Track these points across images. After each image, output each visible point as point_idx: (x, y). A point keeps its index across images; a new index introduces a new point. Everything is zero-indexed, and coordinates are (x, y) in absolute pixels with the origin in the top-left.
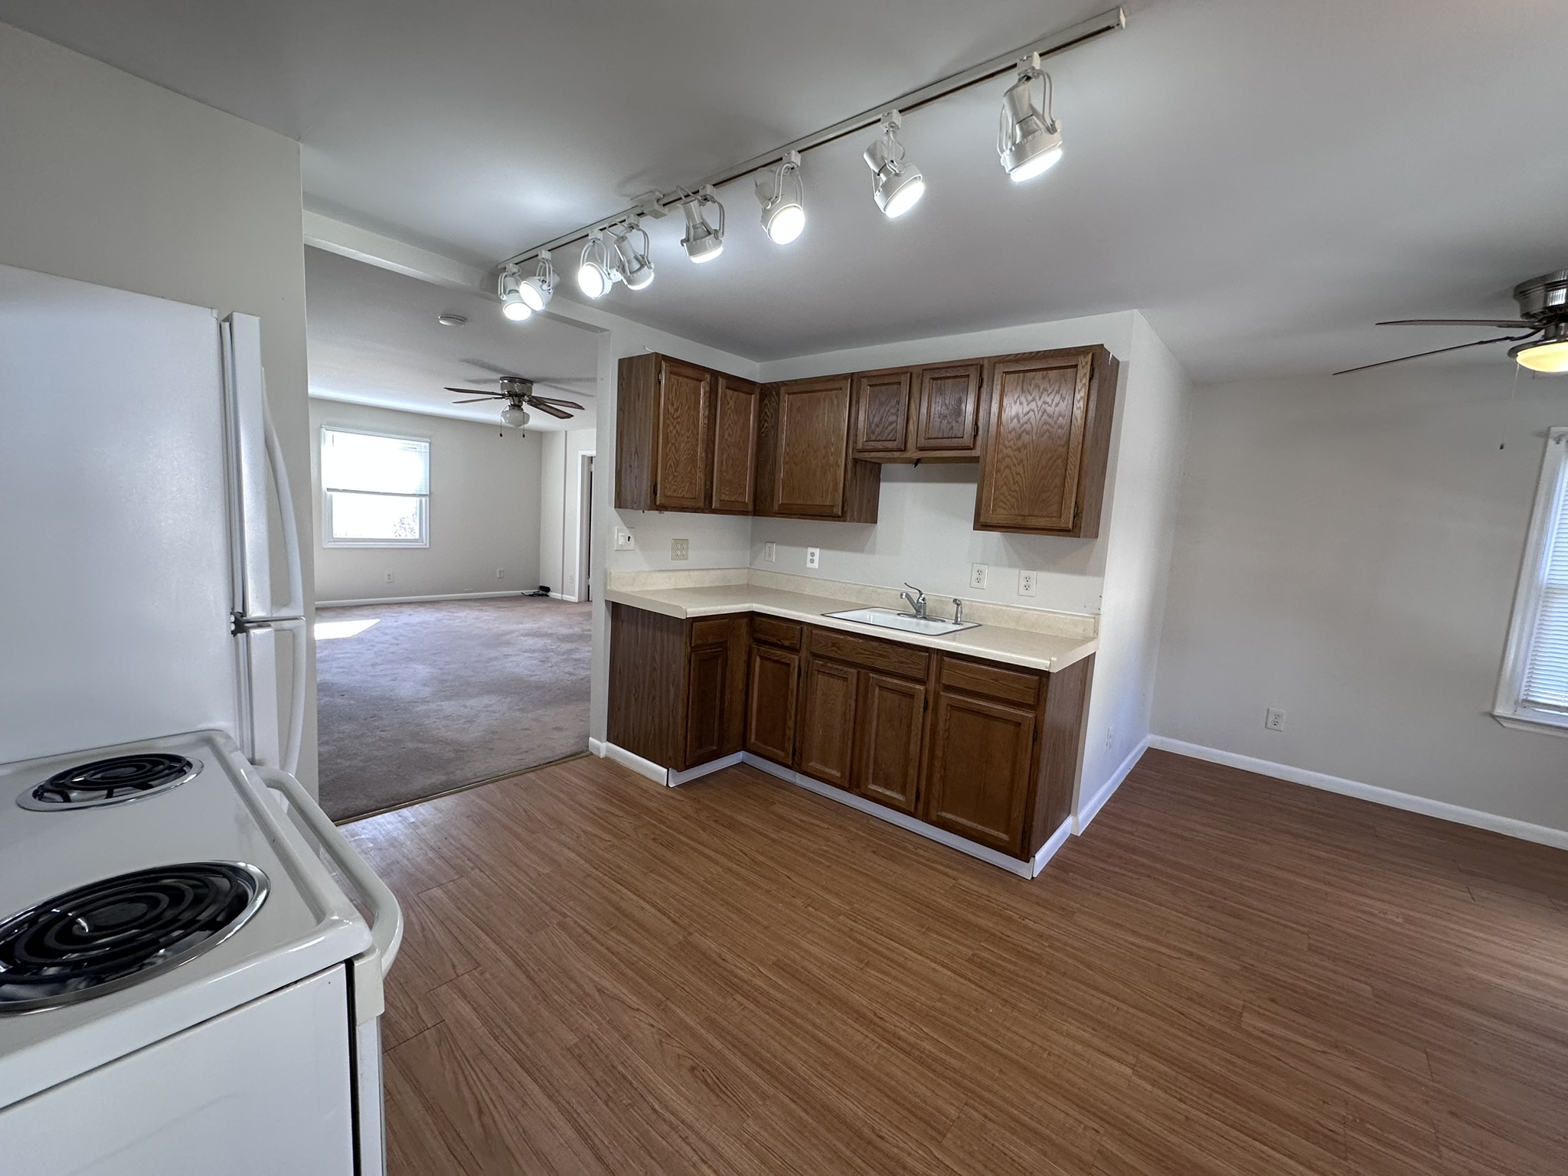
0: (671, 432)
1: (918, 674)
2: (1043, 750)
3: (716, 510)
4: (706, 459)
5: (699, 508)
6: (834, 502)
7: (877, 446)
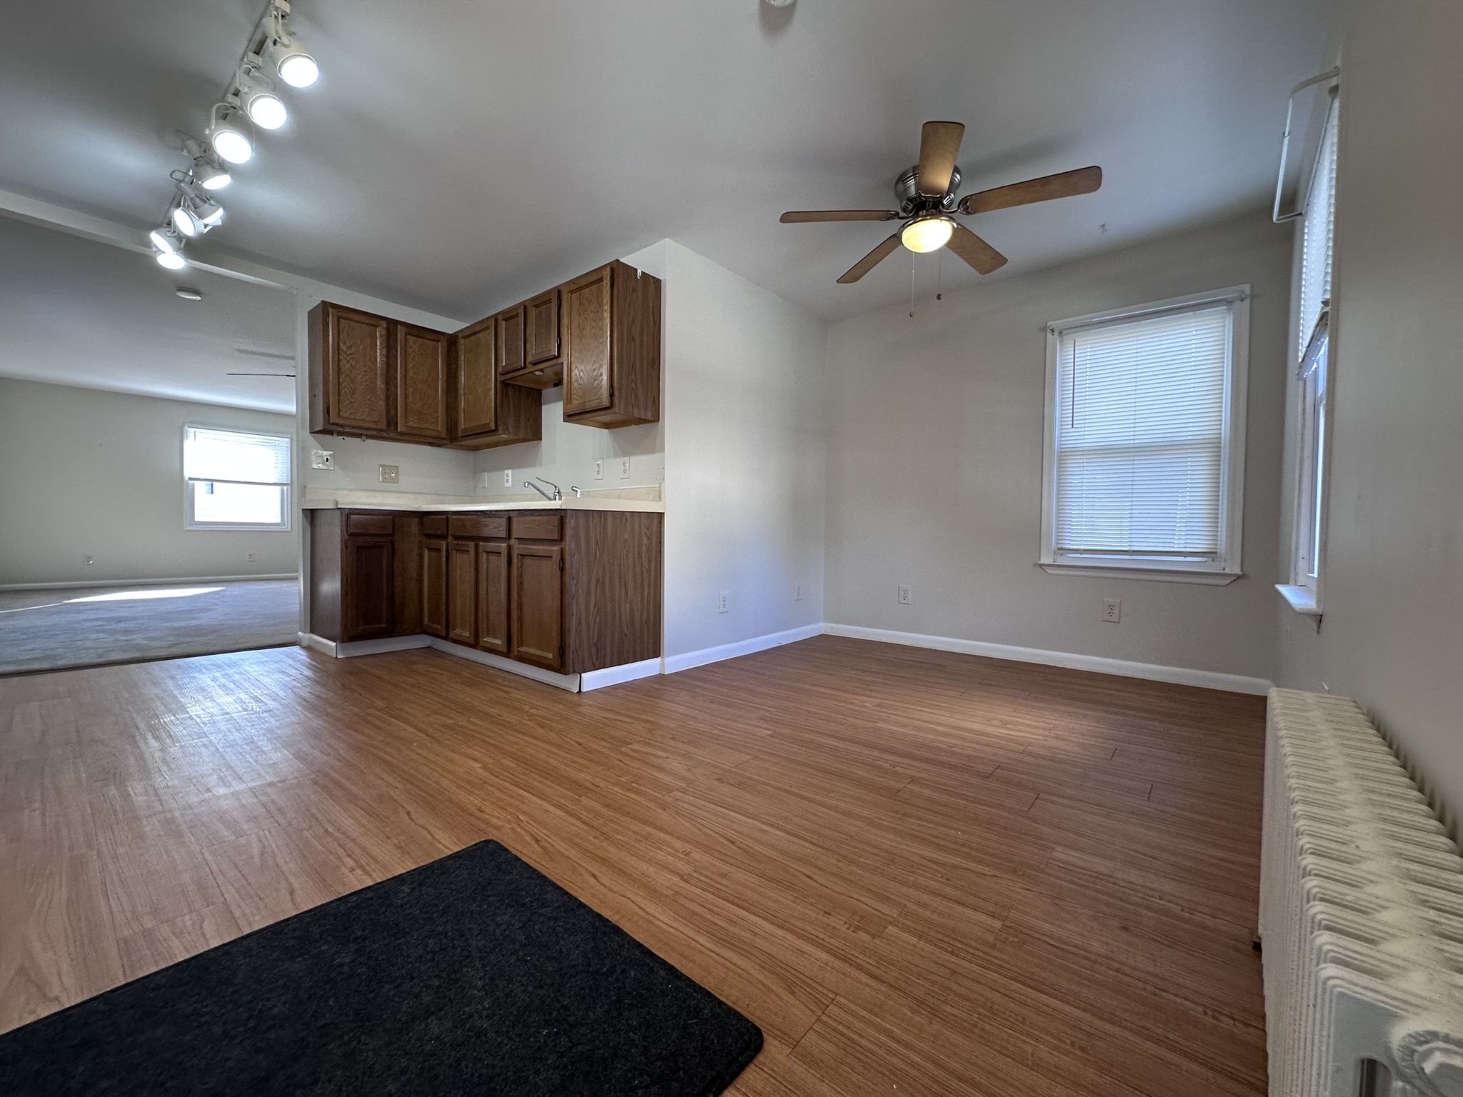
0: (345, 365)
1: (503, 534)
2: (573, 578)
3: (402, 434)
4: (388, 390)
5: (382, 430)
6: (491, 420)
7: (511, 368)
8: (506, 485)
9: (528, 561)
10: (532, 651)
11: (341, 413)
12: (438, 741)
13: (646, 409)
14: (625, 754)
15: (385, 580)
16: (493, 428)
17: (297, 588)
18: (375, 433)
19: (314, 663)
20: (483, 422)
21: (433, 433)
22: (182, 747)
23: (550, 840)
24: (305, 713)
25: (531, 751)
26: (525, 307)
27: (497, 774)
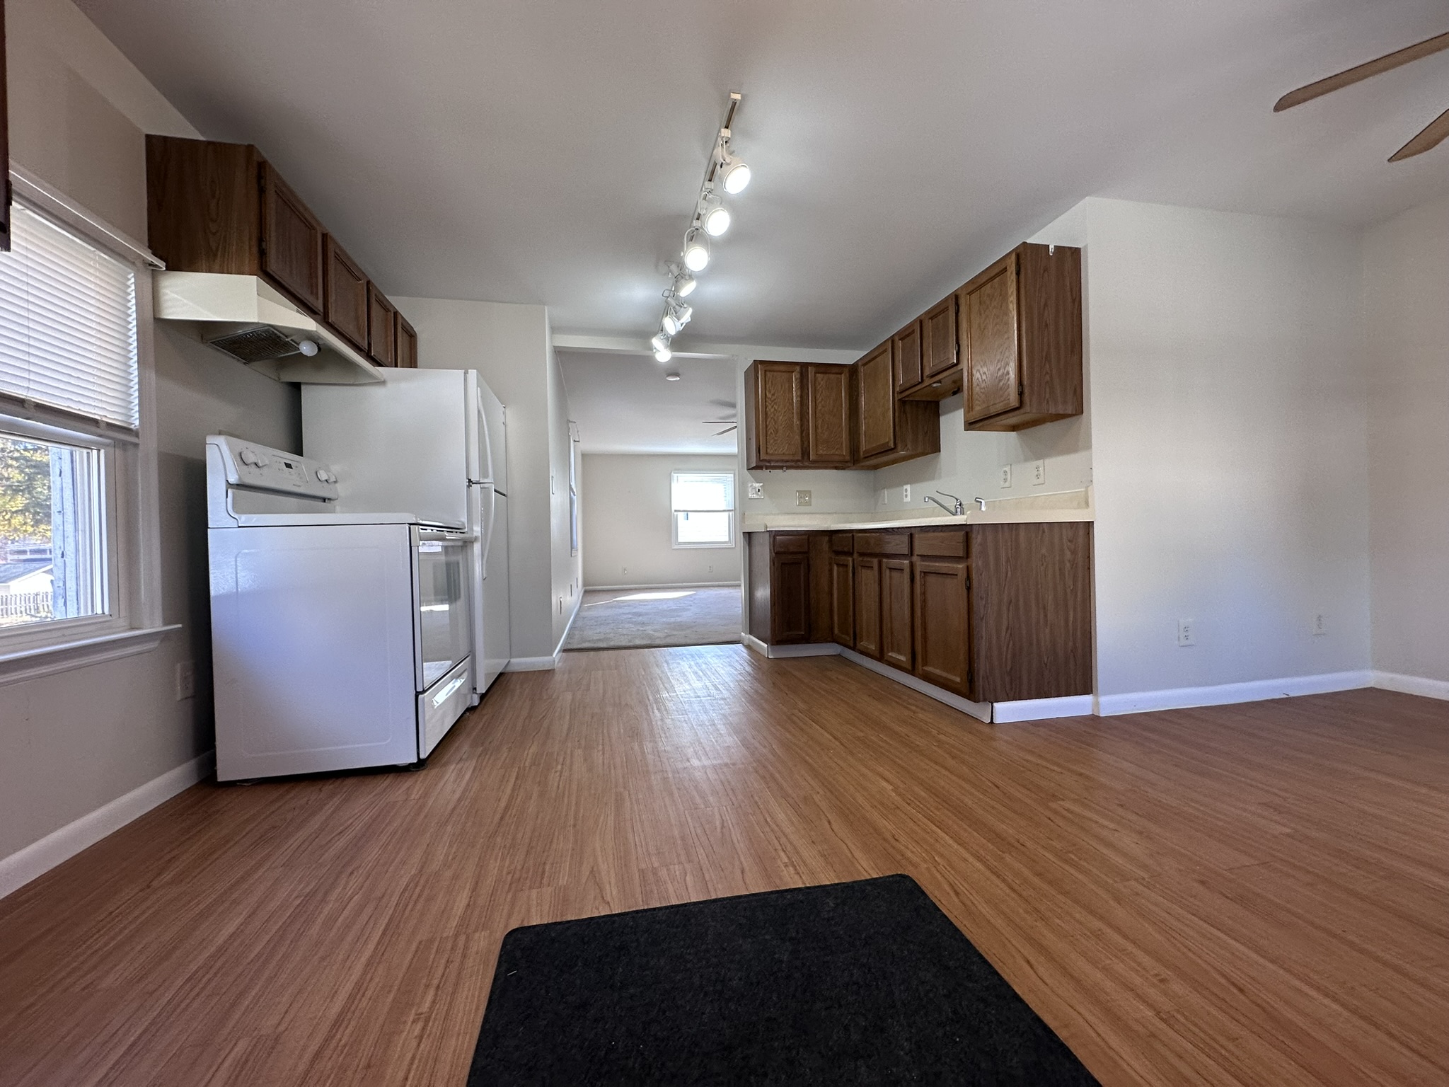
0: (770, 410)
1: (906, 551)
2: (982, 598)
3: (814, 462)
4: (802, 426)
5: (798, 461)
6: (890, 438)
7: (908, 385)
8: (905, 500)
9: (931, 579)
10: (938, 672)
11: (768, 451)
12: (852, 753)
13: (1065, 402)
14: (1056, 812)
15: (803, 592)
16: (892, 446)
17: (740, 594)
18: (793, 464)
19: (752, 661)
20: (882, 442)
21: (837, 458)
22: (672, 719)
23: (971, 897)
24: (748, 705)
25: (943, 783)
26: (921, 322)
27: (909, 801)
